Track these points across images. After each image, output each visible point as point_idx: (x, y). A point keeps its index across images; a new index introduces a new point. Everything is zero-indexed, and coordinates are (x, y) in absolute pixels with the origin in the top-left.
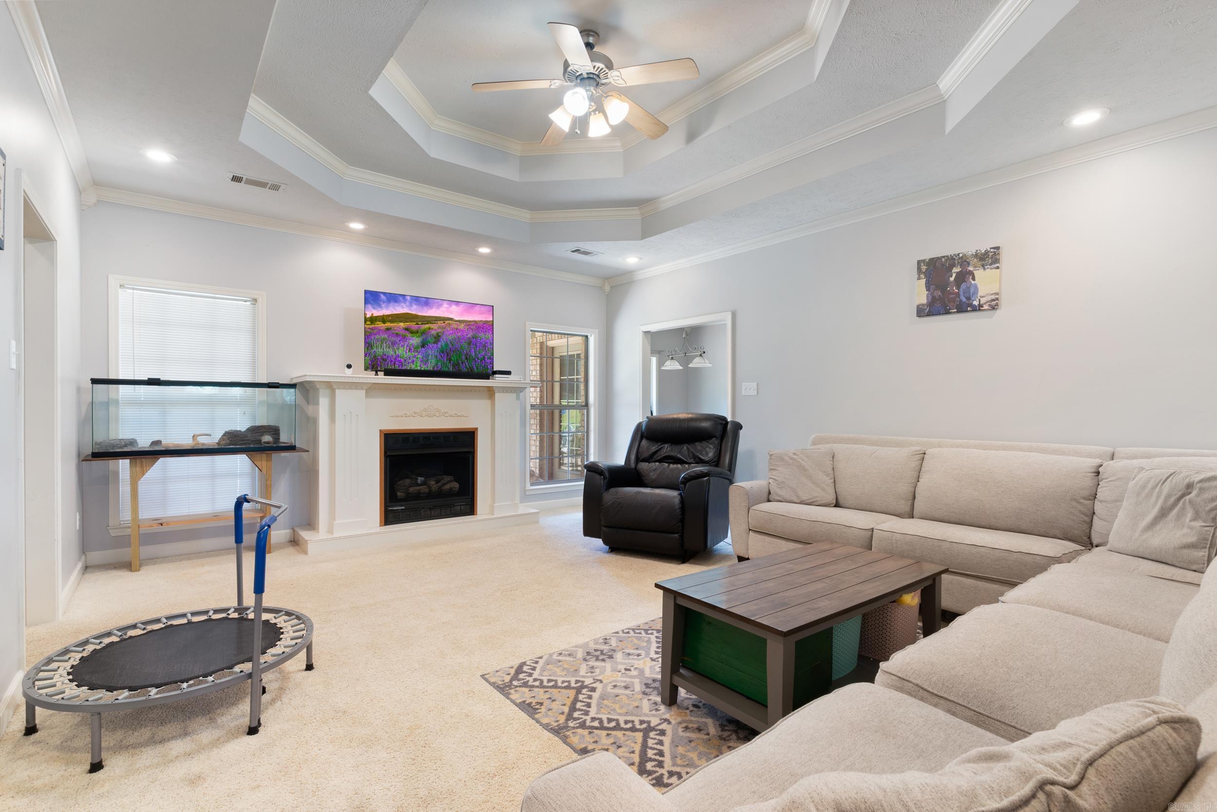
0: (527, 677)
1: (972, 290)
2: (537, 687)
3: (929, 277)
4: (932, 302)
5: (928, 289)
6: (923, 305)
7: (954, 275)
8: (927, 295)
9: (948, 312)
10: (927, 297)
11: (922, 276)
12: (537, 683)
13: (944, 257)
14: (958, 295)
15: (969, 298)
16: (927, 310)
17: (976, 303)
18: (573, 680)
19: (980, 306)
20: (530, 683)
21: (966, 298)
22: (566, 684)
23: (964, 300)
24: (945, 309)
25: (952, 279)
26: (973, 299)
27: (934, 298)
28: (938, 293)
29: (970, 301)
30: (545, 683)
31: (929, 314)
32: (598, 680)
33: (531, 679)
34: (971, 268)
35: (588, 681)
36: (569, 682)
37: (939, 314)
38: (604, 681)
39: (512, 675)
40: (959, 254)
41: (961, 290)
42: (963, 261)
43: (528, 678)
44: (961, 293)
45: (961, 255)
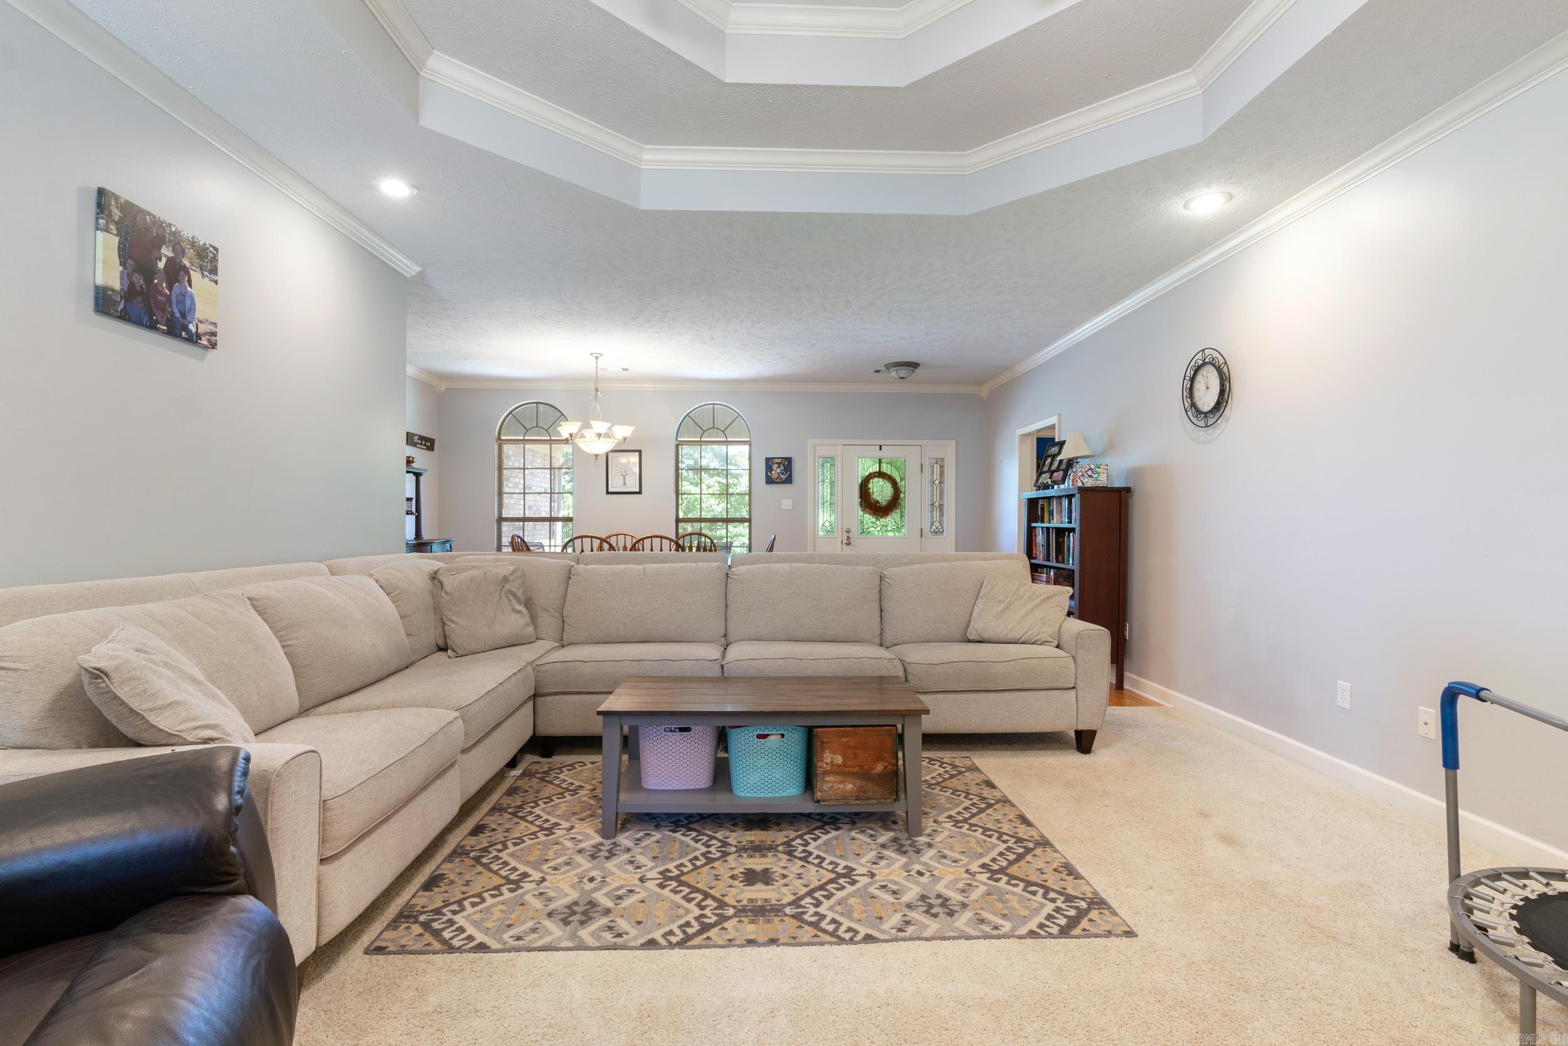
0: (1064, 908)
1: (188, 303)
2: (1053, 890)
3: (126, 239)
4: (130, 292)
5: (123, 264)
6: (112, 290)
7: (164, 260)
8: (122, 273)
9: (152, 326)
10: (122, 278)
11: (112, 227)
12: (1052, 895)
13: (150, 214)
14: (169, 298)
15: (184, 316)
16: (121, 306)
17: (192, 327)
18: (1002, 885)
19: (199, 336)
20: (1062, 898)
21: (180, 312)
22: (1013, 882)
23: (178, 315)
24: (151, 317)
25: (161, 265)
26: (189, 318)
27: (132, 285)
28: (139, 281)
29: (186, 322)
30: (1041, 891)
31: (125, 317)
32: (970, 874)
33: (1059, 904)
34: (186, 262)
35: (983, 877)
36: (1008, 883)
37: (138, 322)
38: (963, 870)
39: (1086, 918)
40: (170, 225)
41: (173, 293)
42: (177, 242)
43: (1063, 906)
44: (174, 301)
45: (173, 229)
